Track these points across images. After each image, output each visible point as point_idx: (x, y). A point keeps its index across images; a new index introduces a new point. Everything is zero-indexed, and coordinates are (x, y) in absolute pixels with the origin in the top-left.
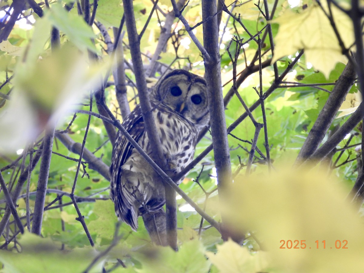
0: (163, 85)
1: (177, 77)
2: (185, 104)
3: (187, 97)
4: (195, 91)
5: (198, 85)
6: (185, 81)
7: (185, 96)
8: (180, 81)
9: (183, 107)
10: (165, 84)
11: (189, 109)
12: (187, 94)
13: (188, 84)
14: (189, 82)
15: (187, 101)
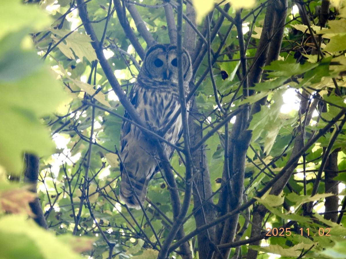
0: (147, 61)
1: (155, 52)
2: (169, 70)
3: (168, 64)
4: (172, 57)
5: (172, 52)
6: (162, 53)
7: (166, 64)
8: (158, 54)
9: (168, 73)
10: (148, 60)
11: (173, 72)
12: (167, 61)
13: (165, 54)
14: (165, 53)
15: (169, 67)
